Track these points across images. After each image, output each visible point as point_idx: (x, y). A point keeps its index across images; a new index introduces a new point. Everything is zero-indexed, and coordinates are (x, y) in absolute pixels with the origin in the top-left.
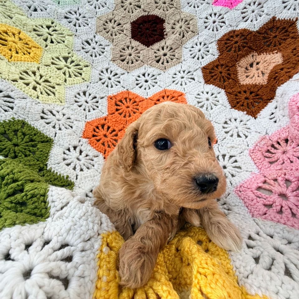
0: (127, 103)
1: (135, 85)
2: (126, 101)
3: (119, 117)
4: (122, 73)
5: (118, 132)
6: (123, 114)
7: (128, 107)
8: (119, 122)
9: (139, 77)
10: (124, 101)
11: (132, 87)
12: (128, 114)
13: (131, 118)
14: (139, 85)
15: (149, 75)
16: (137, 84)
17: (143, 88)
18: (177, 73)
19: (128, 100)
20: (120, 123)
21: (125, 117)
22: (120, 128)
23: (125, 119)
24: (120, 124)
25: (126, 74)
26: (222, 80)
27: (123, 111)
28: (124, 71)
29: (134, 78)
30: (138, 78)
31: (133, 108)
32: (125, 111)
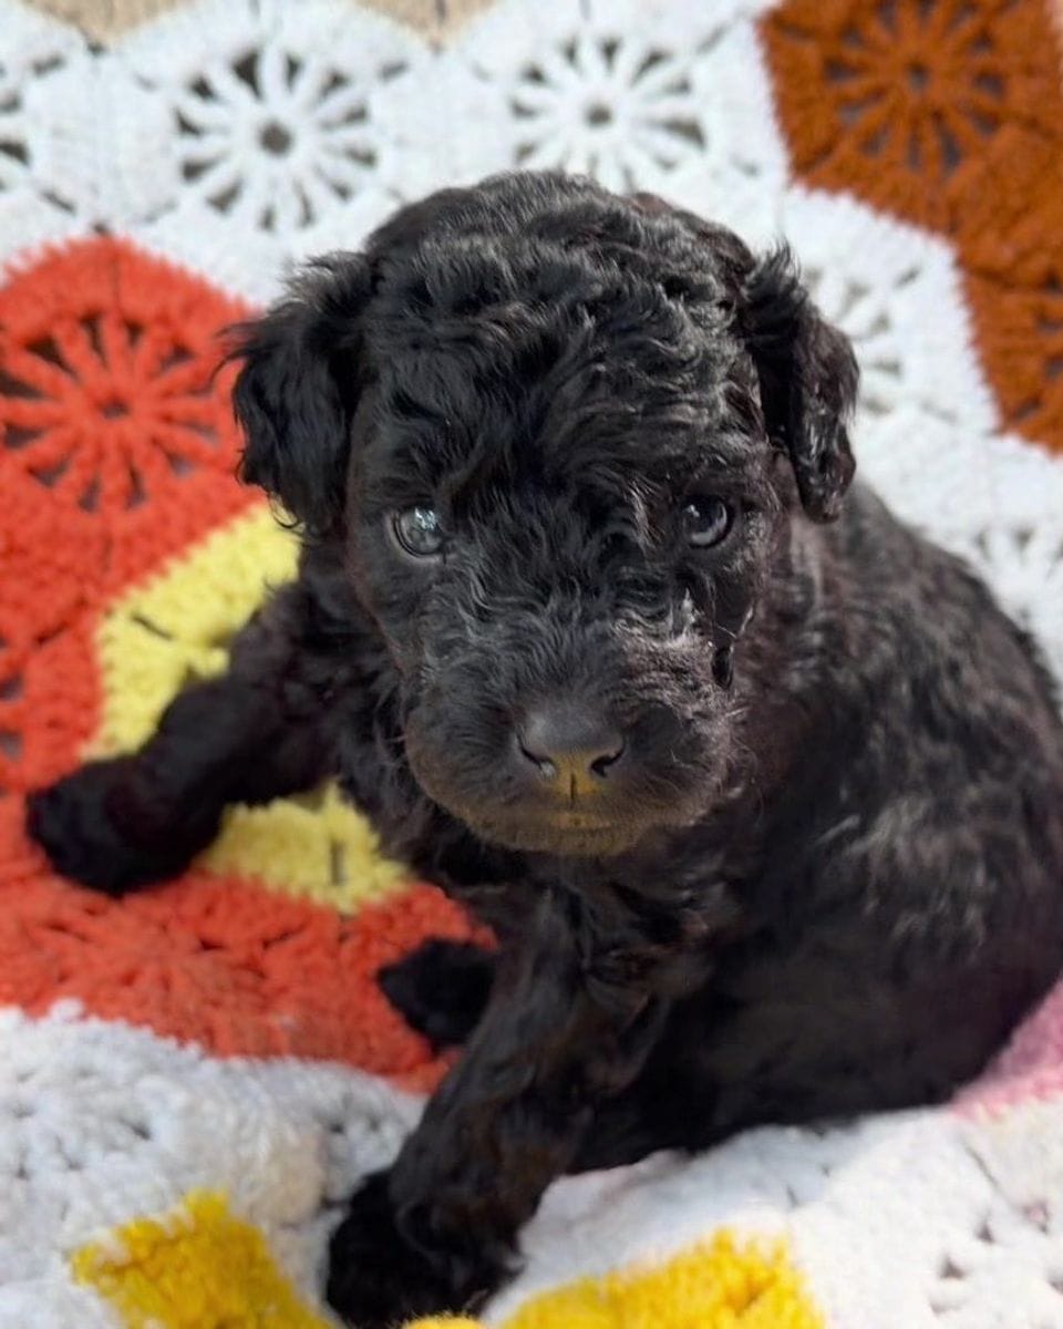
0: (104, 364)
1: (168, 171)
2: (96, 345)
3: (35, 511)
4: (43, 51)
5: (25, 659)
6: (73, 476)
7: (115, 406)
8: (39, 552)
9: (202, 89)
10: (76, 350)
11: (141, 201)
12: (113, 482)
13: (146, 512)
14: (213, 182)
15: (293, 68)
16: (192, 171)
17: (247, 209)
18: (554, 65)
19: (112, 336)
20: (45, 563)
21: (87, 502)
22: (50, 617)
23: (90, 524)
24: (47, 574)
25: (79, 59)
26: (932, 144)
27: (75, 445)
28: (62, 38)
29: (156, 111)
30: (196, 110)
31: (167, 419)
32: (86, 453)
